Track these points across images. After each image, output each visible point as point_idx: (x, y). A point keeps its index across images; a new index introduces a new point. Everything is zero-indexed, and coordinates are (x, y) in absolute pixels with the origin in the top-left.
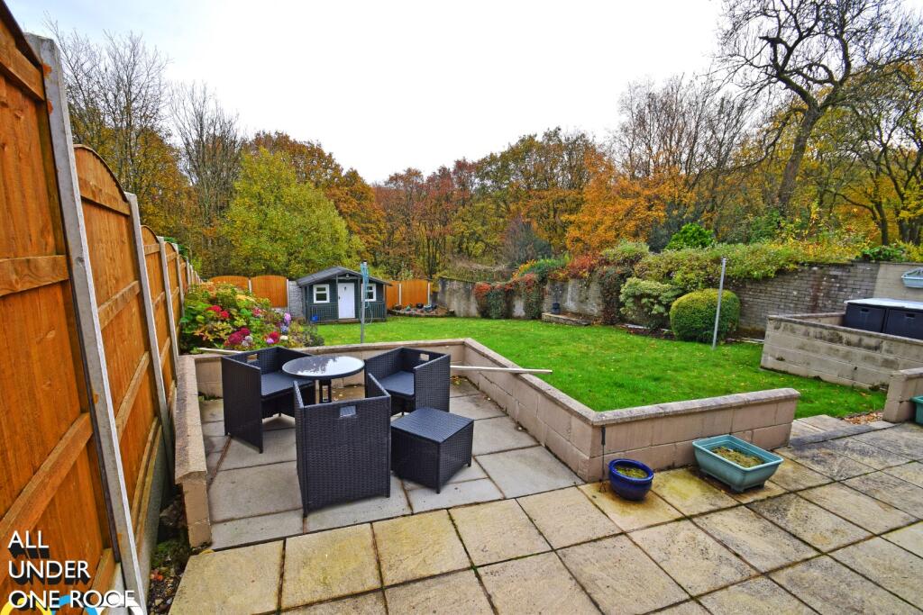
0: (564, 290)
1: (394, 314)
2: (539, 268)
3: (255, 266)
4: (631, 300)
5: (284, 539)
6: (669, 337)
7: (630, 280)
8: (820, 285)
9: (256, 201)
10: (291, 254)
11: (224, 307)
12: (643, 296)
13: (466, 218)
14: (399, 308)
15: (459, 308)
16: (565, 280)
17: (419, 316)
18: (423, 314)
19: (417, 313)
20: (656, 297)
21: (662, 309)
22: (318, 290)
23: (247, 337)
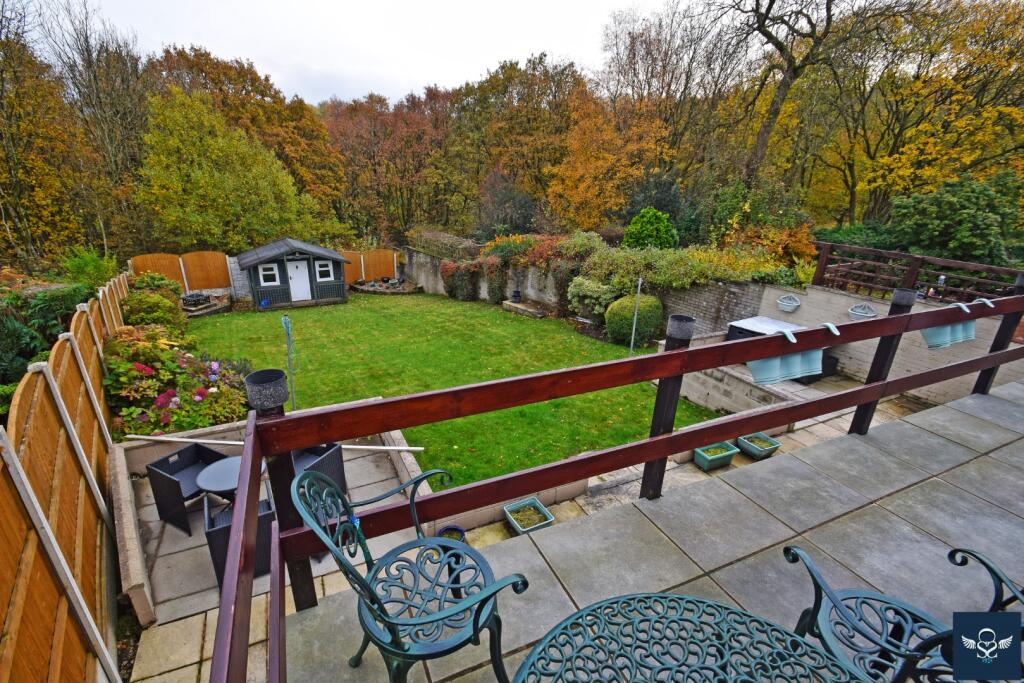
0: (525, 277)
1: (356, 290)
2: (502, 251)
3: (184, 241)
4: (576, 299)
5: (205, 612)
6: (605, 339)
7: (578, 279)
8: (722, 298)
9: (174, 158)
10: (227, 224)
11: (148, 363)
12: (585, 297)
13: (439, 165)
14: (362, 284)
15: (427, 283)
16: (526, 267)
17: (385, 294)
18: (388, 291)
19: (382, 289)
20: (597, 299)
21: (602, 310)
22: (265, 270)
23: (174, 399)
